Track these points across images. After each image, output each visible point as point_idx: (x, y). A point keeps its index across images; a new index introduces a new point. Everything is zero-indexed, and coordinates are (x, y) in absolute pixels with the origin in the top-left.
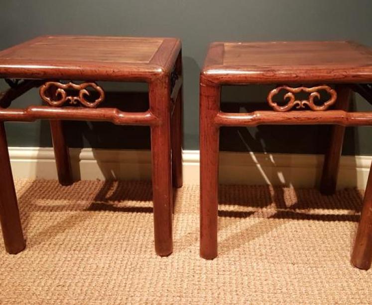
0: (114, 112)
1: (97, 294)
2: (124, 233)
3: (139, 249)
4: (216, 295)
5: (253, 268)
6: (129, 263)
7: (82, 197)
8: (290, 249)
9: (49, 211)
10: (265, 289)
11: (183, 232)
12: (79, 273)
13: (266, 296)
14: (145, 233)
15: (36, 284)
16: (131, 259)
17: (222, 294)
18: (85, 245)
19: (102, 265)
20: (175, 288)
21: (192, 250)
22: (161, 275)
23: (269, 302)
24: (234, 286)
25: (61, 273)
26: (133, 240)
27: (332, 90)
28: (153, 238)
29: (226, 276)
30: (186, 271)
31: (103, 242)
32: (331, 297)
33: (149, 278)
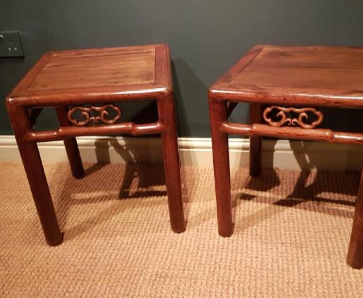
0: (130, 126)
1: (120, 266)
2: (145, 214)
3: (156, 228)
4: (212, 269)
5: (247, 247)
6: (147, 241)
7: (115, 180)
8: (282, 230)
9: (89, 192)
10: (254, 265)
11: (194, 213)
12: (108, 248)
13: (253, 271)
14: (163, 214)
15: (75, 256)
16: (149, 237)
17: (218, 268)
18: (115, 224)
19: (126, 241)
20: (181, 262)
21: (199, 230)
22: (171, 251)
23: (255, 276)
24: (229, 262)
25: (94, 248)
26: (153, 219)
27: (318, 112)
28: (168, 218)
29: (223, 253)
30: (192, 248)
31: (129, 221)
32: (307, 275)
33: (161, 253)
